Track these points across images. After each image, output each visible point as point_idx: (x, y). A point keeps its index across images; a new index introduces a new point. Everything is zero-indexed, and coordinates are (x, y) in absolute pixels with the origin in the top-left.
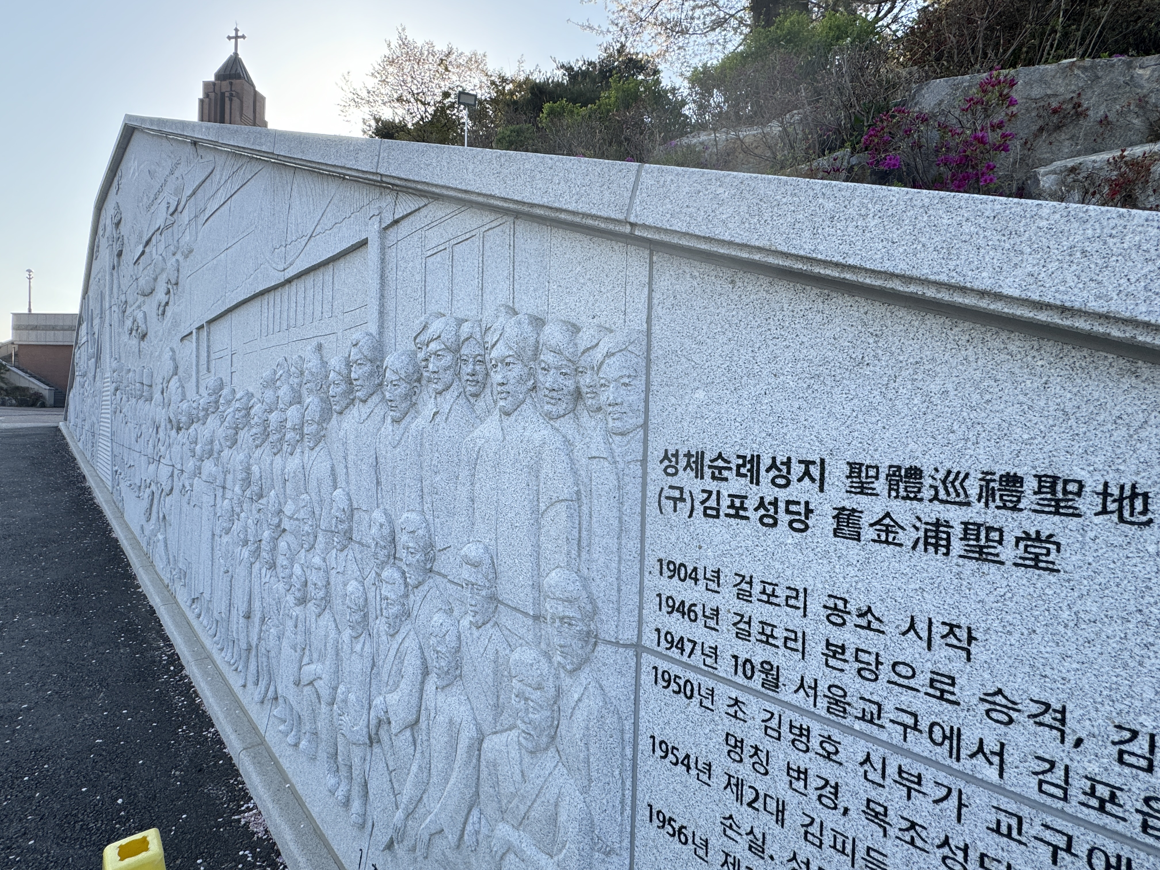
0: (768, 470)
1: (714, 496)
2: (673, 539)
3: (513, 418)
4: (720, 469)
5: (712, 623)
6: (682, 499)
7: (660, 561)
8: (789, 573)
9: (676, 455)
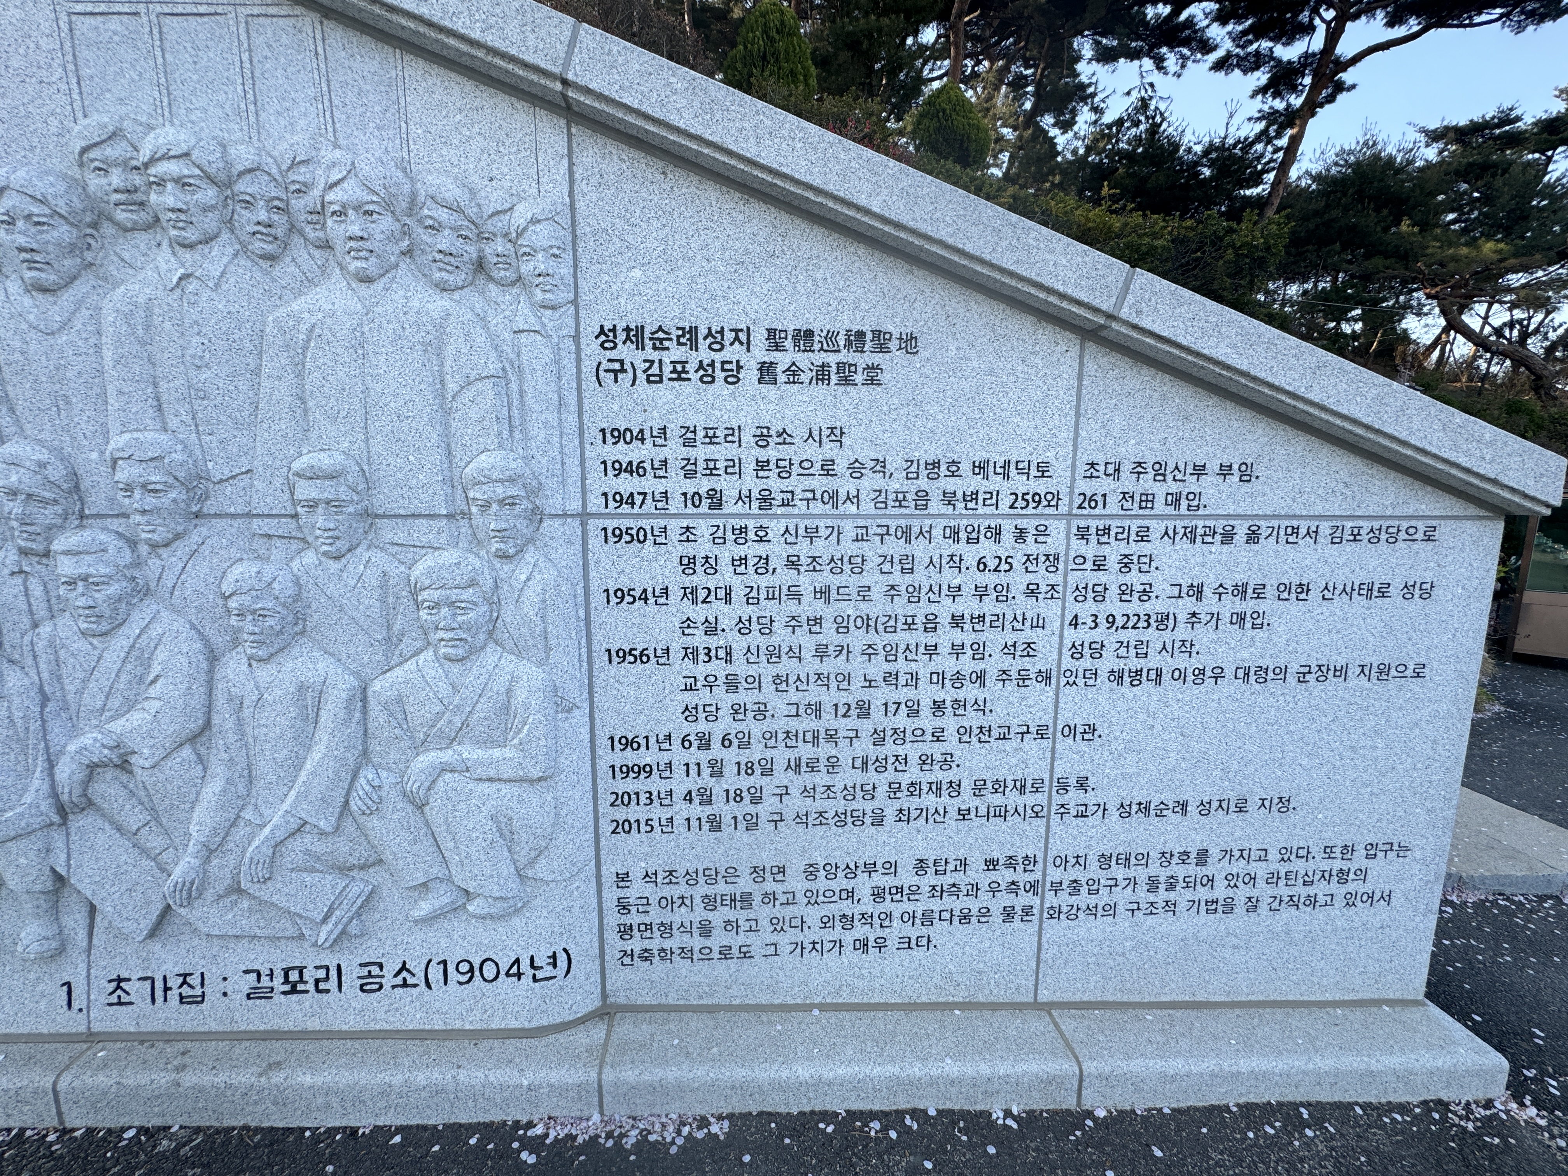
0: (705, 338)
1: (656, 365)
2: (616, 408)
4: (661, 340)
5: (661, 473)
6: (623, 371)
7: (603, 431)
9: (614, 330)
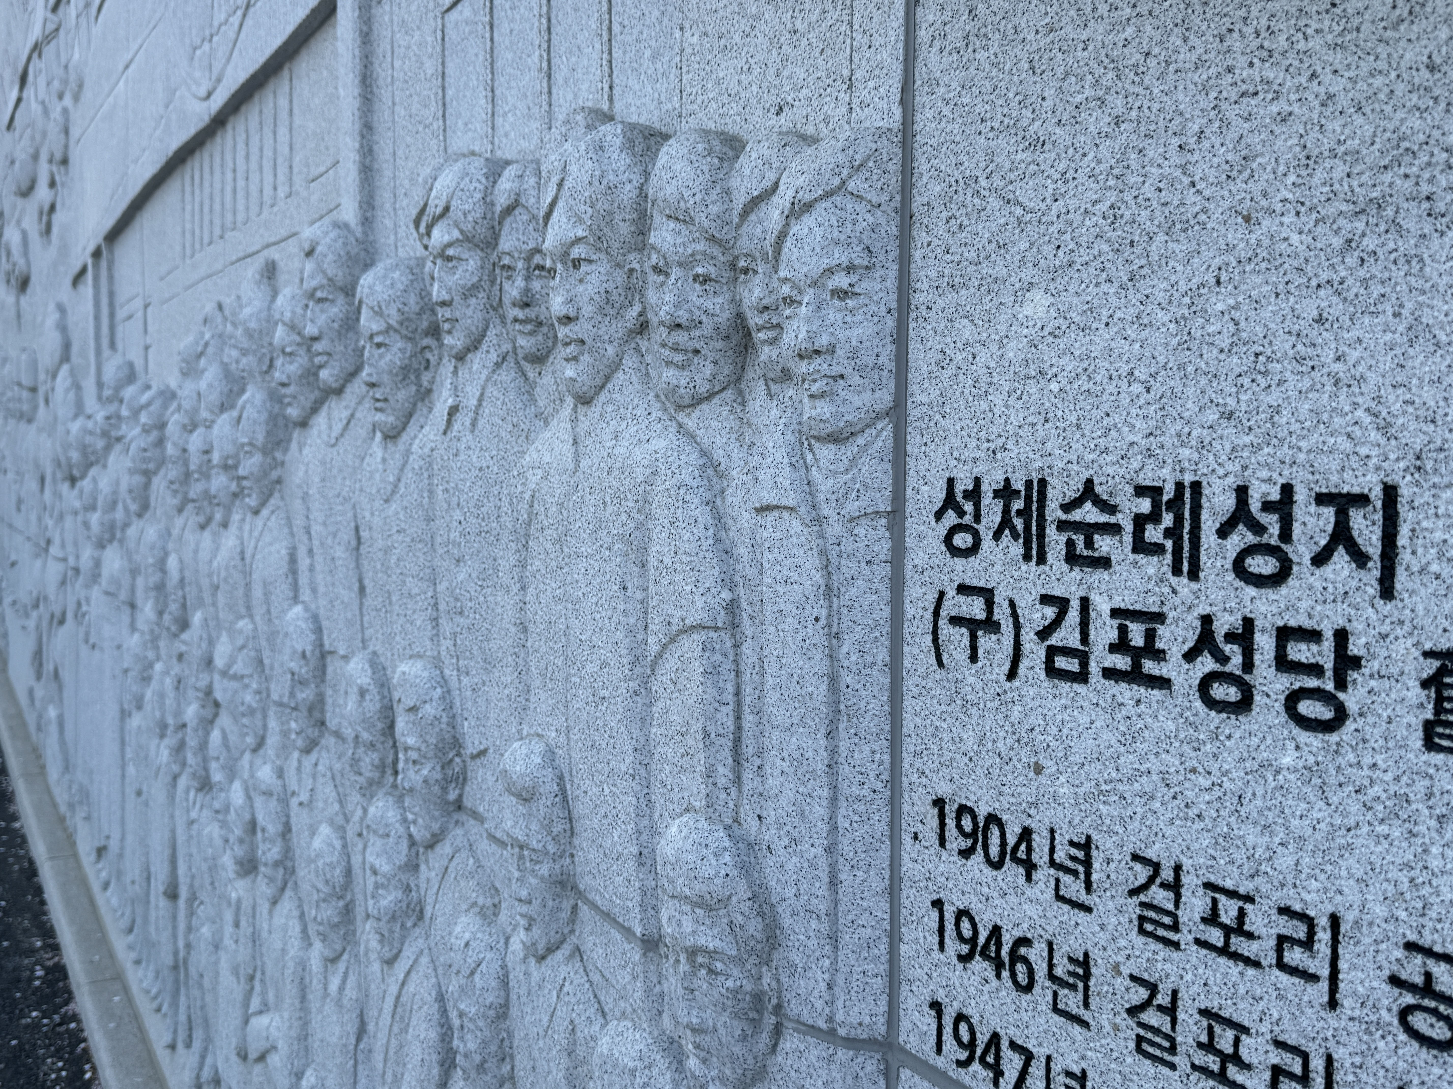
0: (1223, 532)
1: (1073, 615)
2: (970, 743)
3: (595, 410)
4: (1090, 530)
5: (1071, 1001)
6: (991, 625)
7: (939, 803)
8: (1285, 861)
9: (974, 494)
